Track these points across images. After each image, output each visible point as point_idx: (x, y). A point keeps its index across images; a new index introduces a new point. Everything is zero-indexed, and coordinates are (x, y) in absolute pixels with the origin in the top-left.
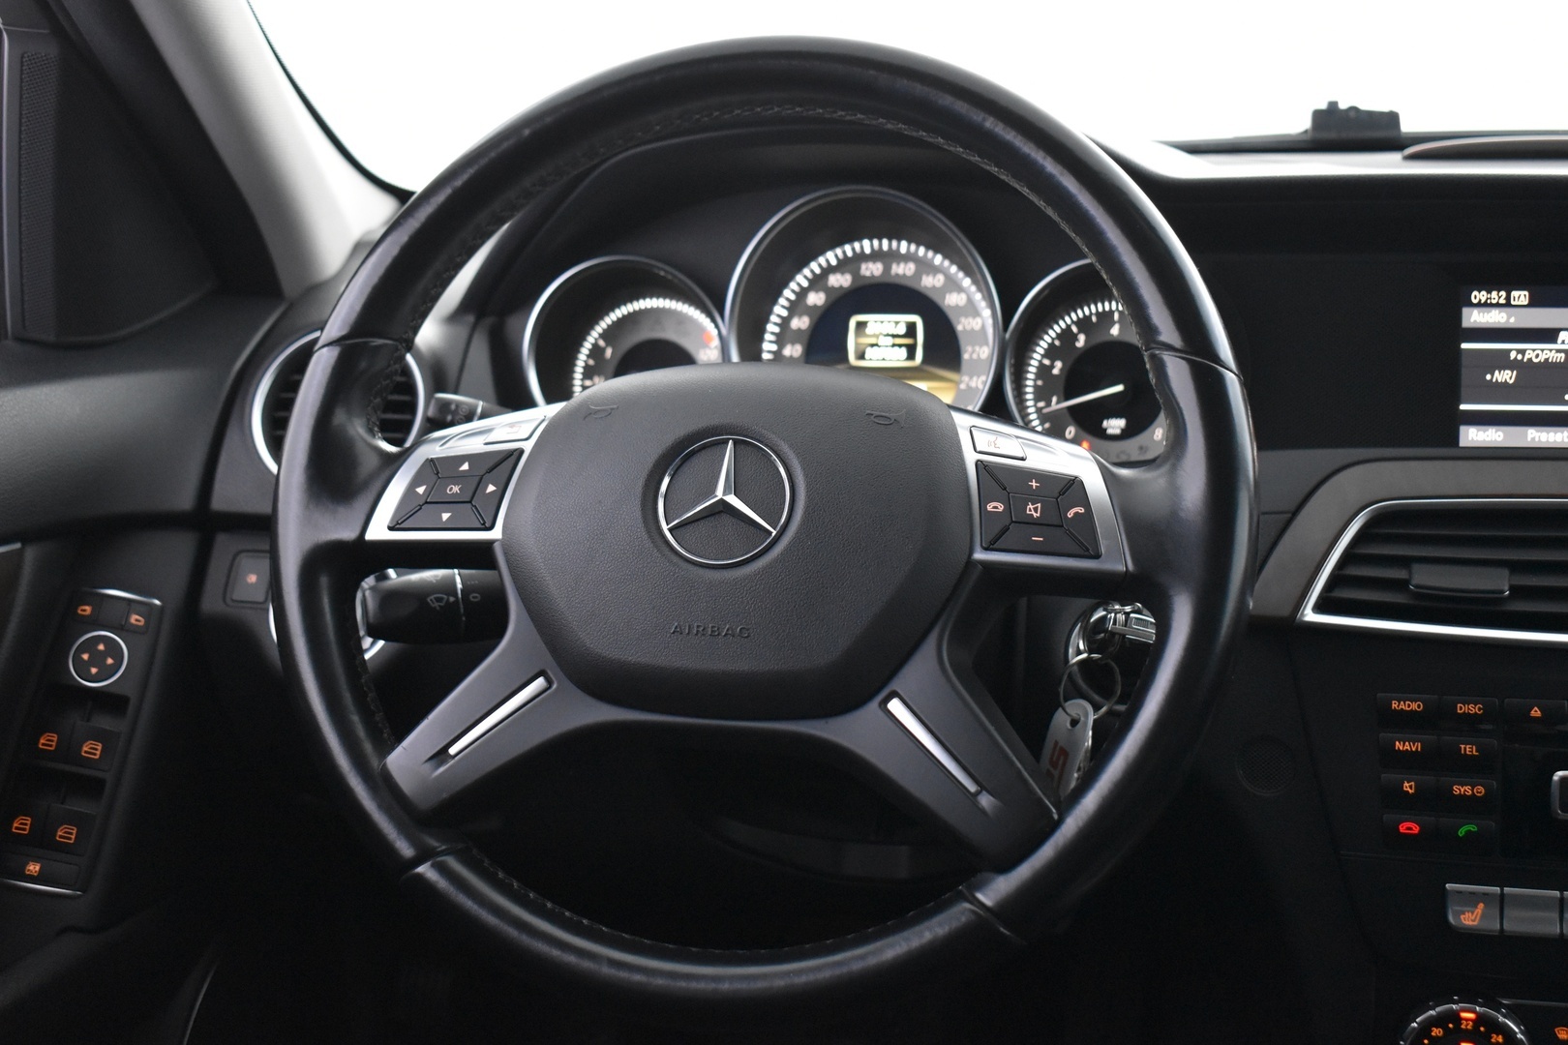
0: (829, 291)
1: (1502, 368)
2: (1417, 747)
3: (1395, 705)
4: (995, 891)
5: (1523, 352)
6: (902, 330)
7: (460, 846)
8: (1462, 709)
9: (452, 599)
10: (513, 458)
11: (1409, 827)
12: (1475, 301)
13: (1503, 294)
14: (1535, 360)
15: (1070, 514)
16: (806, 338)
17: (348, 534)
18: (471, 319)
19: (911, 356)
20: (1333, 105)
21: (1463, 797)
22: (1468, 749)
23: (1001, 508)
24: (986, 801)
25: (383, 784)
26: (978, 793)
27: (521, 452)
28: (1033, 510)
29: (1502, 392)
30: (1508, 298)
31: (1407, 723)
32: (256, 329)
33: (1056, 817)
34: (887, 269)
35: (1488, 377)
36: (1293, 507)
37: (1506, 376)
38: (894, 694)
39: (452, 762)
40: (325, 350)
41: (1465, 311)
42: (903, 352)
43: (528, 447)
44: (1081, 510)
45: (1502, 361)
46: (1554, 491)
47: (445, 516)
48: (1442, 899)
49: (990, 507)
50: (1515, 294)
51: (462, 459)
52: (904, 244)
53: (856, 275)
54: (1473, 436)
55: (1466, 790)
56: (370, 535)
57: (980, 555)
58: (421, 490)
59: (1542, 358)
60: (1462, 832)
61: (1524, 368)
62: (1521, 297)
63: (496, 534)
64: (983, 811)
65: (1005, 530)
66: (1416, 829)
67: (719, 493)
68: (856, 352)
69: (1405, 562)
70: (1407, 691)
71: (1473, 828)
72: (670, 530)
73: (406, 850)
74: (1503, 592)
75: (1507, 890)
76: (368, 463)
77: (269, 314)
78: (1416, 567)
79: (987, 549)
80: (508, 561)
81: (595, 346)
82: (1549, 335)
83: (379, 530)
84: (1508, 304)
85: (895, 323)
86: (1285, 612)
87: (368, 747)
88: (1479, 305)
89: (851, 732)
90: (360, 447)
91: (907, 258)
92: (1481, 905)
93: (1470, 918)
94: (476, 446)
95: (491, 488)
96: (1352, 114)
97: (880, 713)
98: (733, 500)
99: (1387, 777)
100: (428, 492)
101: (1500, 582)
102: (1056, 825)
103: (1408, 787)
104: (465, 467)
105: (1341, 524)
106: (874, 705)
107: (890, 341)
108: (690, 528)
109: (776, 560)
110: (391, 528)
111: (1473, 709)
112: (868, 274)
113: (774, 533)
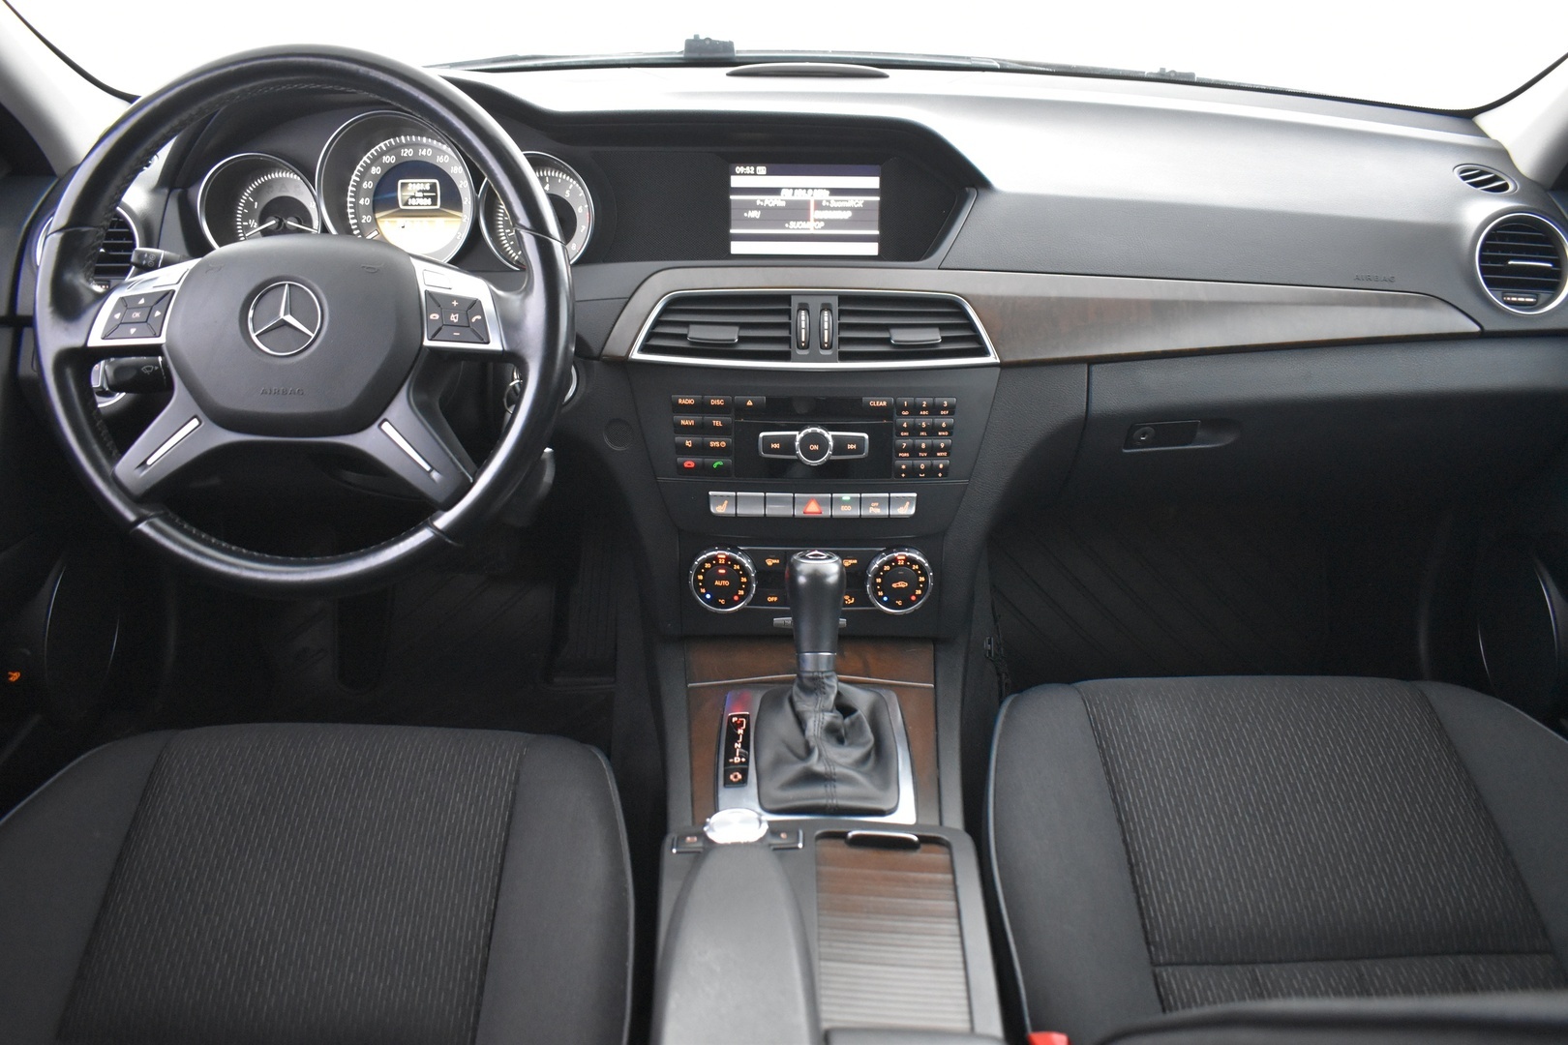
0: (382, 165)
1: (752, 210)
2: (692, 423)
3: (680, 401)
4: (444, 521)
5: (763, 201)
6: (428, 188)
7: (162, 512)
8: (713, 402)
9: (156, 368)
10: (169, 295)
11: (689, 463)
12: (738, 172)
13: (752, 168)
14: (770, 205)
15: (474, 320)
16: (372, 193)
17: (78, 342)
18: (166, 191)
19: (434, 203)
20: (696, 37)
21: (714, 448)
22: (717, 423)
23: (437, 317)
24: (435, 475)
25: (115, 482)
26: (431, 471)
27: (174, 292)
28: (454, 318)
29: (752, 223)
30: (755, 171)
31: (687, 410)
32: (38, 199)
33: (472, 481)
34: (416, 153)
35: (746, 214)
36: (629, 295)
37: (755, 214)
38: (385, 420)
39: (149, 469)
40: (54, 235)
41: (733, 178)
42: (429, 201)
43: (177, 288)
44: (479, 317)
45: (753, 206)
46: (761, 285)
47: (133, 331)
48: (707, 500)
49: (432, 317)
50: (758, 168)
51: (140, 297)
52: (424, 139)
53: (398, 156)
54: (737, 248)
55: (717, 444)
56: (91, 344)
57: (427, 343)
58: (117, 316)
59: (773, 205)
60: (715, 466)
61: (764, 209)
62: (762, 169)
63: (161, 340)
64: (433, 480)
65: (440, 329)
66: (693, 465)
67: (281, 315)
68: (402, 200)
69: (686, 324)
70: (686, 393)
71: (720, 463)
72: (257, 336)
73: (131, 517)
74: (733, 340)
75: (738, 493)
76: (88, 298)
77: (47, 185)
78: (692, 327)
79: (431, 340)
80: (170, 356)
81: (247, 201)
82: (776, 191)
83: (96, 341)
84: (755, 174)
85: (424, 184)
86: (623, 354)
87: (104, 461)
88: (740, 174)
89: (365, 441)
90: (82, 290)
91: (427, 146)
92: (726, 502)
93: (719, 509)
94: (148, 289)
95: (158, 313)
96: (708, 42)
97: (378, 431)
98: (290, 319)
99: (678, 439)
100: (122, 317)
101: (732, 334)
102: (470, 486)
103: (688, 443)
104: (142, 301)
105: (653, 304)
106: (375, 427)
107: (421, 194)
108: (267, 334)
109: (315, 352)
110: (103, 339)
111: (719, 402)
112: (405, 155)
113: (313, 336)
